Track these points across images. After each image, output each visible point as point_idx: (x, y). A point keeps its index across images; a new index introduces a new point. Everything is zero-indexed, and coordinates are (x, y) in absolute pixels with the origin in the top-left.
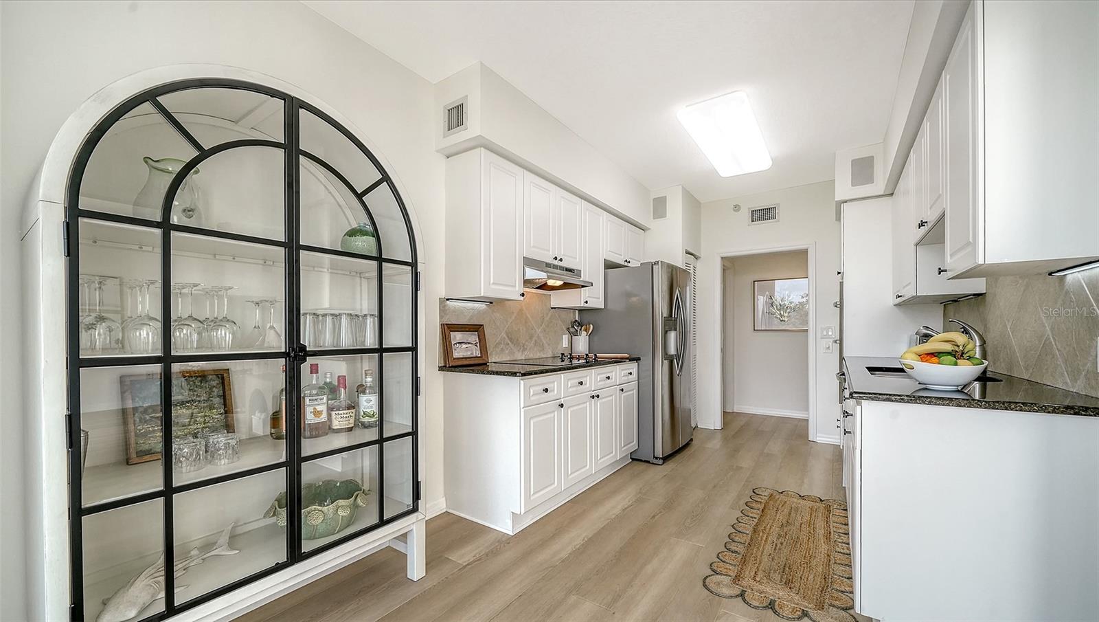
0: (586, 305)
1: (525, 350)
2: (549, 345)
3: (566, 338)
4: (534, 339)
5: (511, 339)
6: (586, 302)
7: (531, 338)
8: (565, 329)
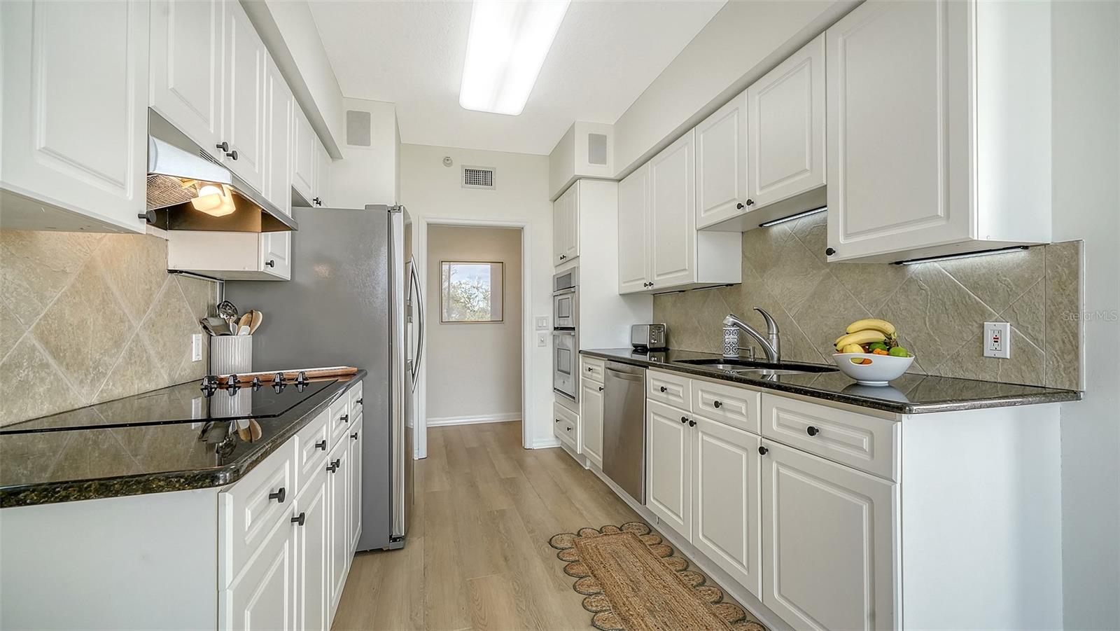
0: (270, 270)
1: (100, 376)
2: (162, 359)
3: (197, 341)
4: (126, 346)
5: (56, 353)
6: (271, 264)
7: (117, 344)
8: (196, 322)
